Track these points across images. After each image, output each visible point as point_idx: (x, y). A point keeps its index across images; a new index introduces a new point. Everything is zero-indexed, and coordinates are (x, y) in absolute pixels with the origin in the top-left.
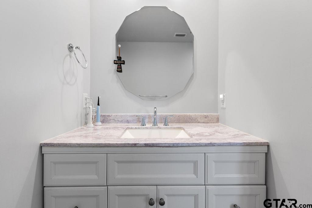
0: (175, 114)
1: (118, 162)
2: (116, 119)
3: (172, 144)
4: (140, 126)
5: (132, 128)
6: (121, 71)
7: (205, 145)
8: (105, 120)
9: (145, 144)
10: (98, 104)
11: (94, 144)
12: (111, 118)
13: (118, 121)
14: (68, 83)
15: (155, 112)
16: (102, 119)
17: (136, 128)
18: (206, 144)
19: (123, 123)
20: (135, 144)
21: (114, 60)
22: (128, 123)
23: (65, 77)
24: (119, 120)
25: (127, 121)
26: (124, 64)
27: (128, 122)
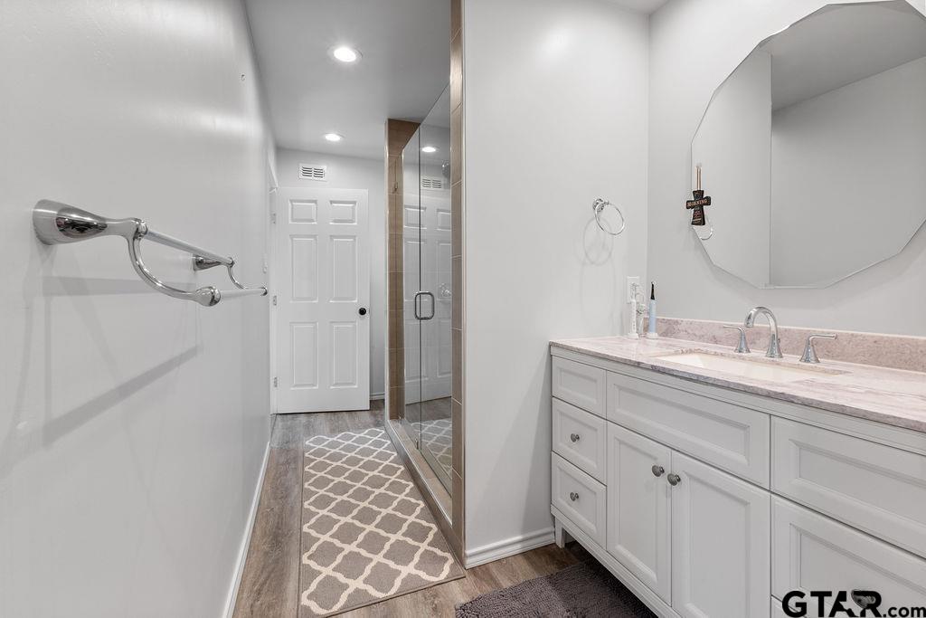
0: (860, 333)
1: (621, 388)
2: (689, 331)
3: (696, 375)
4: (732, 352)
5: (706, 353)
6: (702, 222)
7: (766, 393)
8: (669, 330)
9: (652, 366)
10: (653, 298)
11: (593, 352)
12: (680, 327)
13: (695, 335)
14: (593, 263)
15: (749, 318)
16: (664, 327)
17: (716, 354)
18: (769, 392)
19: (704, 341)
20: (639, 363)
21: (688, 202)
22: (716, 342)
23: (586, 254)
24: (697, 333)
25: (714, 337)
26: (708, 203)
27: (715, 340)
